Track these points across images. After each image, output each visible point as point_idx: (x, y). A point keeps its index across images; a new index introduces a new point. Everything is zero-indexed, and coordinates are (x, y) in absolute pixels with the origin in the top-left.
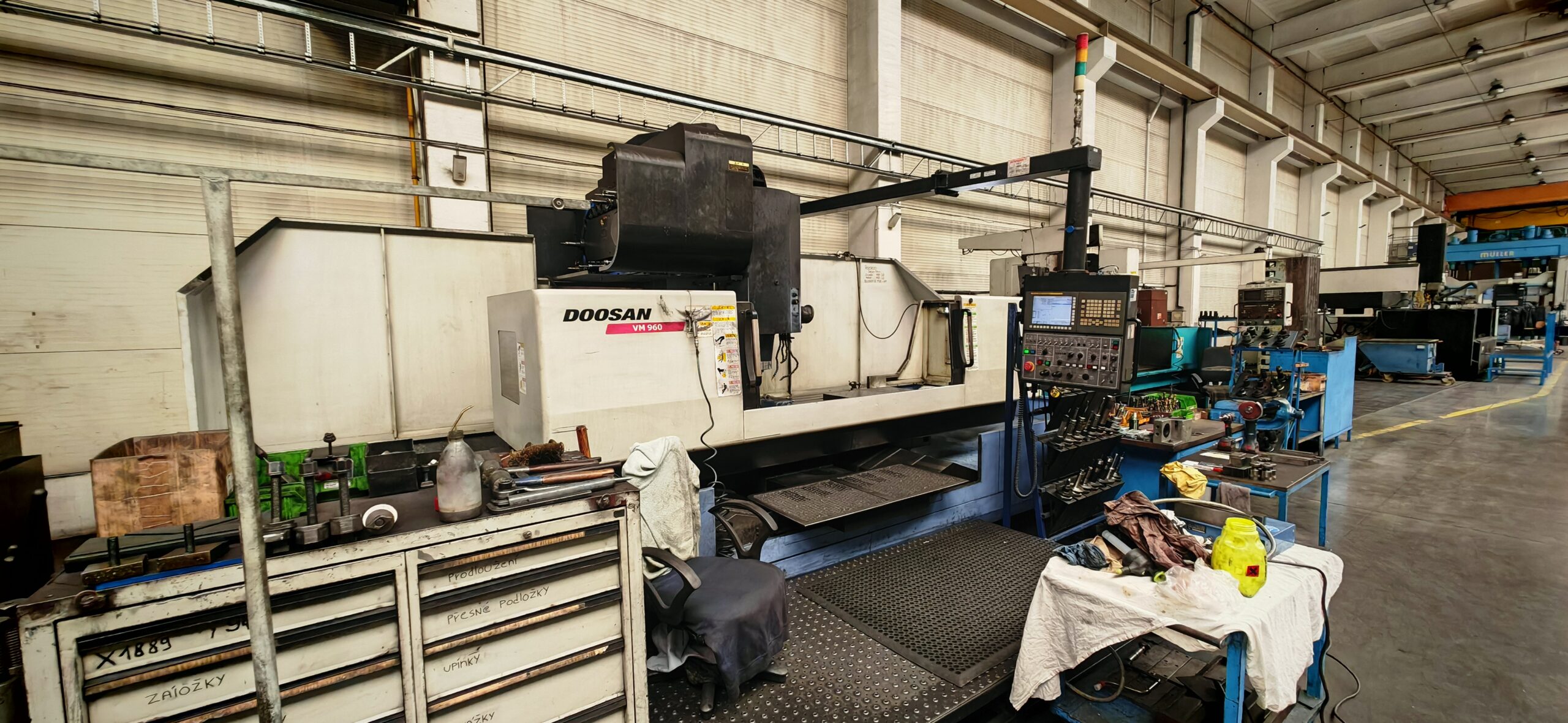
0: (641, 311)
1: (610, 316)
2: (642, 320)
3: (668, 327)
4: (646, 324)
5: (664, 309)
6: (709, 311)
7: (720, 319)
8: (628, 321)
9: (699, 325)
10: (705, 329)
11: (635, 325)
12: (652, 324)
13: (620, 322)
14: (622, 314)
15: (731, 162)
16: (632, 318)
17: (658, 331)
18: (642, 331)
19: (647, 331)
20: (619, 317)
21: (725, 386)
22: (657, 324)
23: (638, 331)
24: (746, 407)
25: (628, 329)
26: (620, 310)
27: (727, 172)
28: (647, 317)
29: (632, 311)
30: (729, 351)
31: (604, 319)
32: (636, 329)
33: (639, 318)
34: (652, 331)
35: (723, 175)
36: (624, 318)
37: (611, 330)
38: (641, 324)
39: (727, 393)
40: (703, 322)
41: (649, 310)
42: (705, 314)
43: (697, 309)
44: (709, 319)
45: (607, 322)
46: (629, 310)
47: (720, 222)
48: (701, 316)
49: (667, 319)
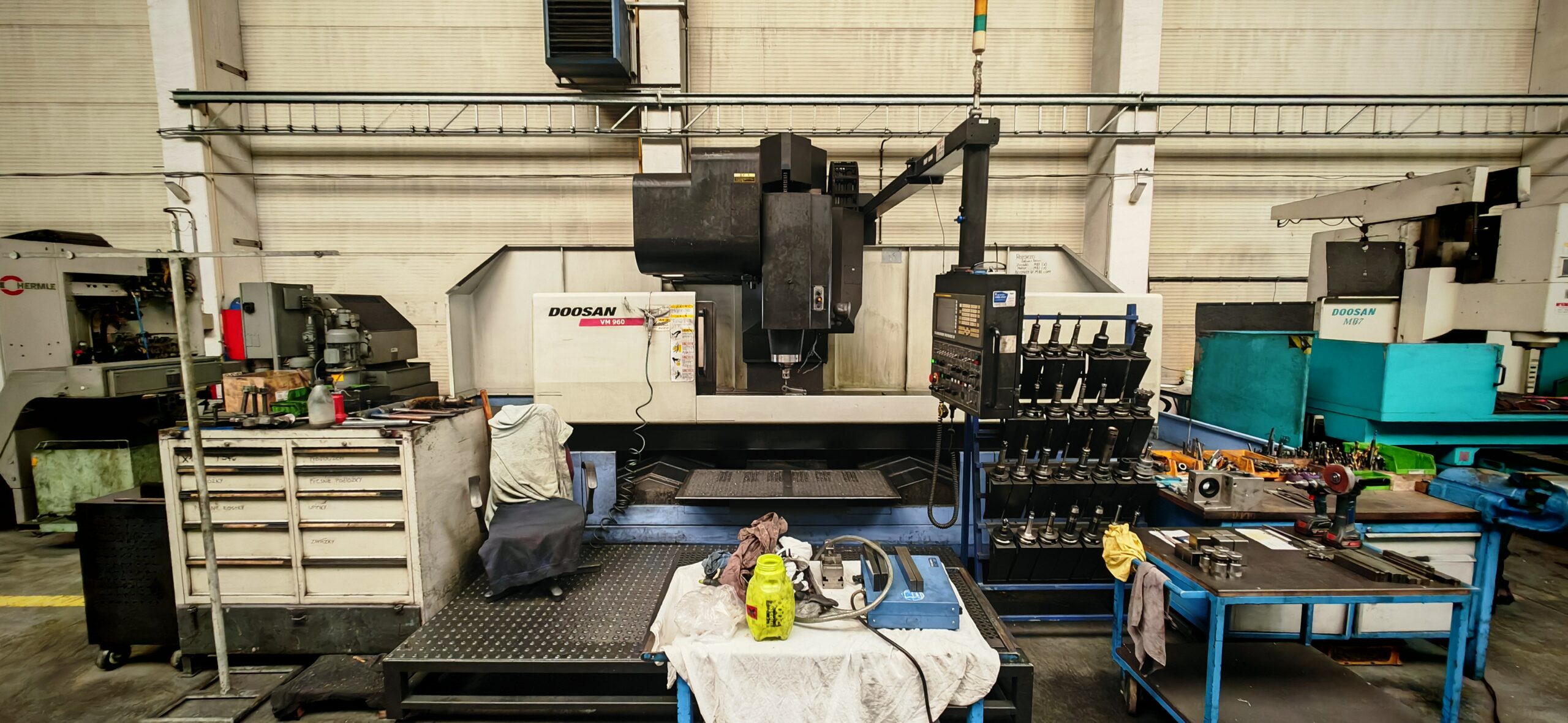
0: (608, 309)
1: (583, 312)
2: (609, 316)
3: (629, 322)
4: (611, 320)
5: (627, 308)
6: (668, 310)
7: (678, 316)
8: (597, 316)
9: (658, 320)
10: (663, 324)
11: (603, 319)
12: (617, 319)
13: (591, 317)
14: (593, 311)
15: (736, 175)
16: (601, 314)
17: (621, 325)
18: (608, 325)
19: (612, 324)
20: (590, 313)
21: (679, 374)
22: (621, 319)
23: (604, 325)
24: (698, 393)
25: (597, 323)
26: (591, 308)
27: (732, 184)
28: (612, 314)
29: (600, 309)
30: (685, 344)
31: (579, 314)
32: (603, 323)
33: (606, 314)
34: (616, 325)
35: (728, 187)
36: (594, 314)
37: (583, 323)
38: (608, 319)
39: (680, 379)
40: (662, 318)
41: (615, 309)
42: (664, 312)
43: (656, 307)
44: (667, 315)
45: (581, 317)
46: (598, 309)
47: (725, 230)
48: (660, 313)
49: (629, 316)
